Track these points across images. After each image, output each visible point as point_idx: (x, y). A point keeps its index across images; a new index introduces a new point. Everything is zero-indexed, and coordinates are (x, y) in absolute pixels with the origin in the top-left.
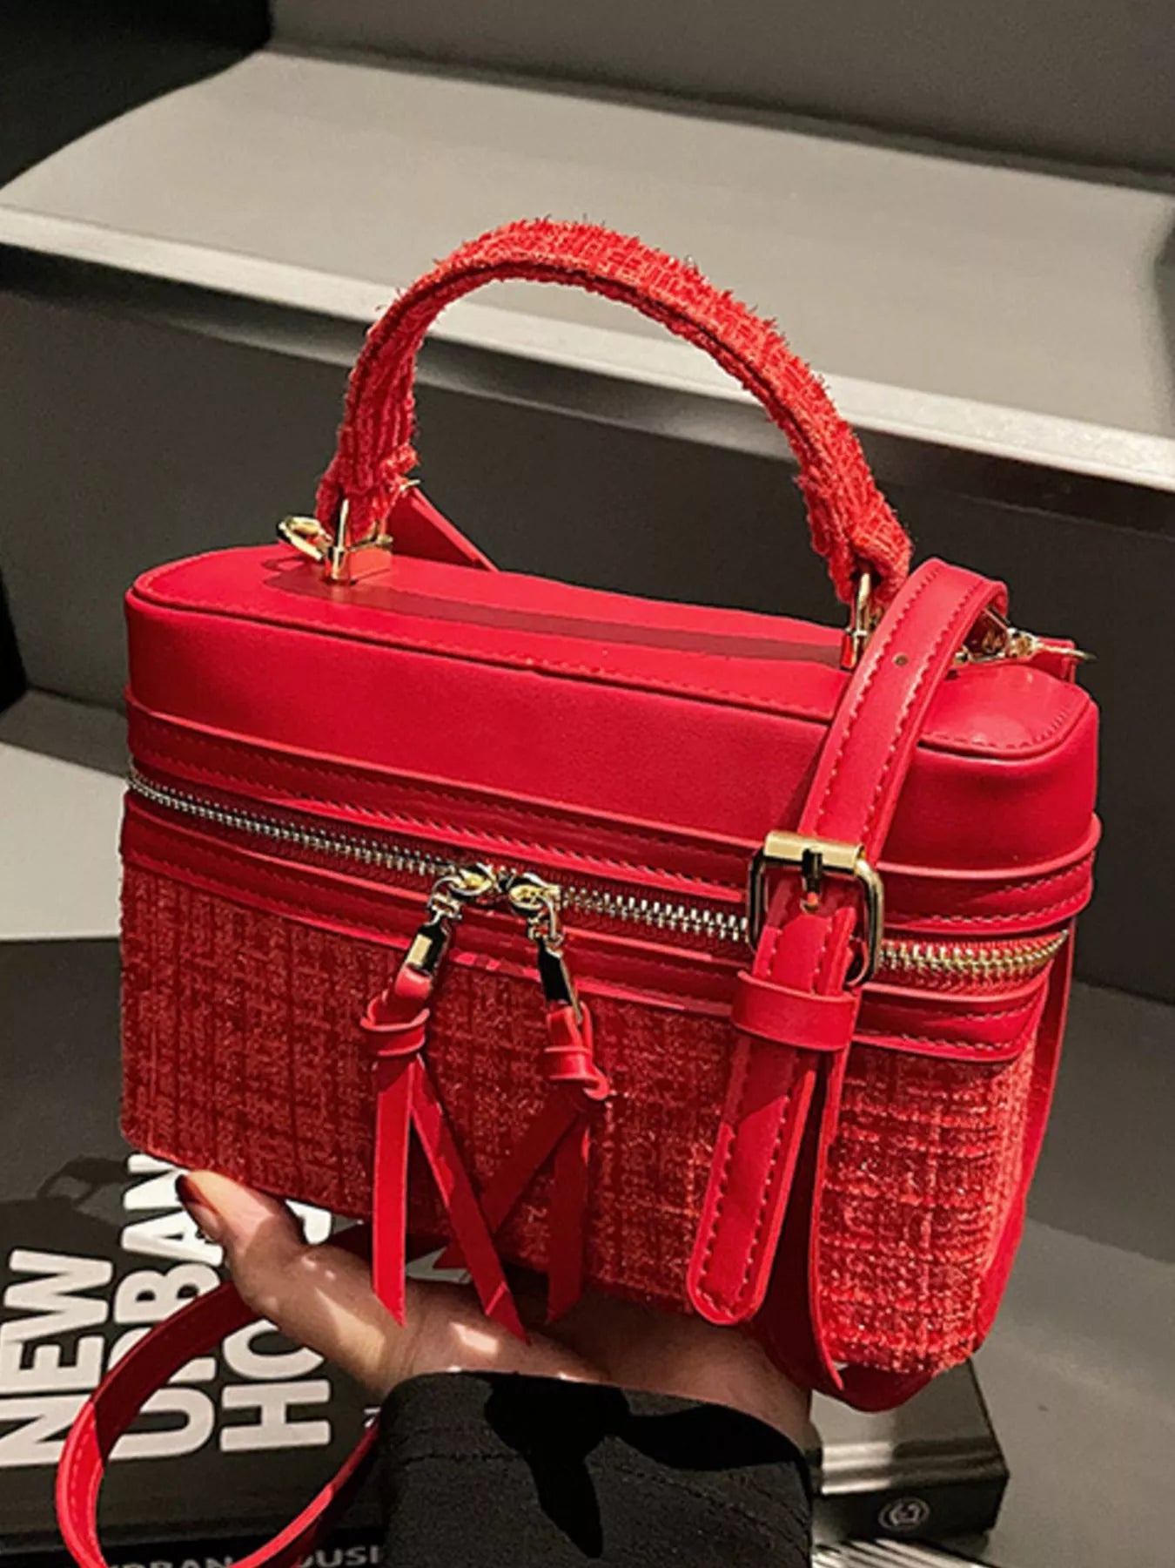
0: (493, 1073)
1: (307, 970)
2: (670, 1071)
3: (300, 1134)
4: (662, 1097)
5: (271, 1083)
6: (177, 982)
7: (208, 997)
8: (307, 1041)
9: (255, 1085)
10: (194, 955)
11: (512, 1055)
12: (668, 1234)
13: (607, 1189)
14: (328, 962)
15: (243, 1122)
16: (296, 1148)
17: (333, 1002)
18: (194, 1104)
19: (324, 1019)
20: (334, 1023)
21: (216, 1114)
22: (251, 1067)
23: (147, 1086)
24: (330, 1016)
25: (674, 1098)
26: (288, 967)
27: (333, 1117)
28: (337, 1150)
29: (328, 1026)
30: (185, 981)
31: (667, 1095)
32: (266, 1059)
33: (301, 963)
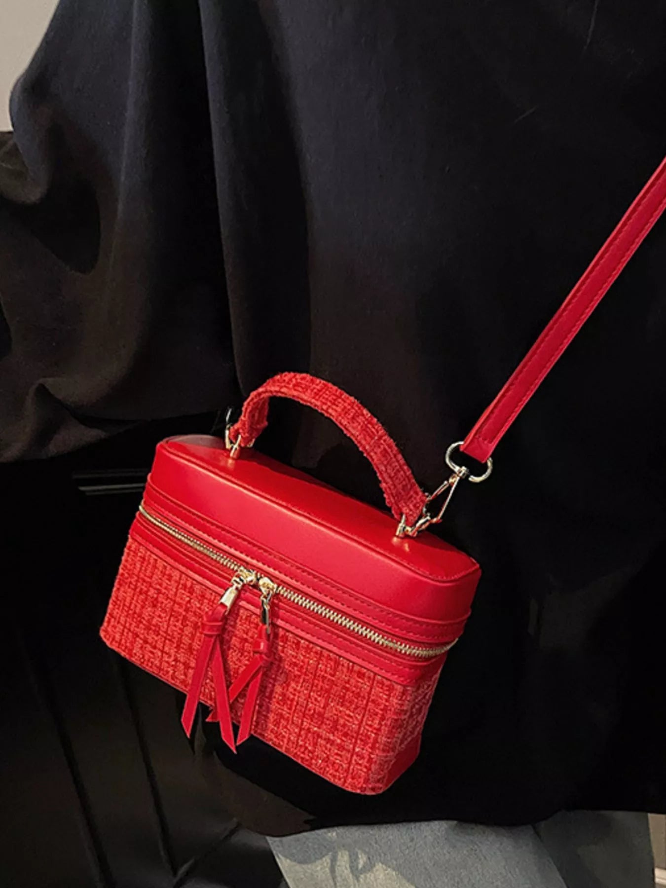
0: (238, 645)
1: (183, 592)
2: (298, 660)
3: (165, 650)
4: (293, 669)
5: (159, 628)
6: (136, 584)
7: (146, 593)
8: (176, 617)
9: (153, 628)
10: (145, 576)
11: (246, 640)
12: (284, 719)
13: (267, 697)
14: (191, 591)
15: (146, 641)
16: (162, 656)
17: (189, 605)
18: (129, 630)
19: (185, 610)
20: (187, 613)
21: (136, 635)
22: (154, 622)
23: (115, 619)
24: (187, 610)
25: (298, 671)
26: (177, 589)
27: (178, 647)
28: (176, 660)
29: (184, 613)
30: (139, 584)
31: (296, 668)
32: (160, 620)
33: (181, 589)
